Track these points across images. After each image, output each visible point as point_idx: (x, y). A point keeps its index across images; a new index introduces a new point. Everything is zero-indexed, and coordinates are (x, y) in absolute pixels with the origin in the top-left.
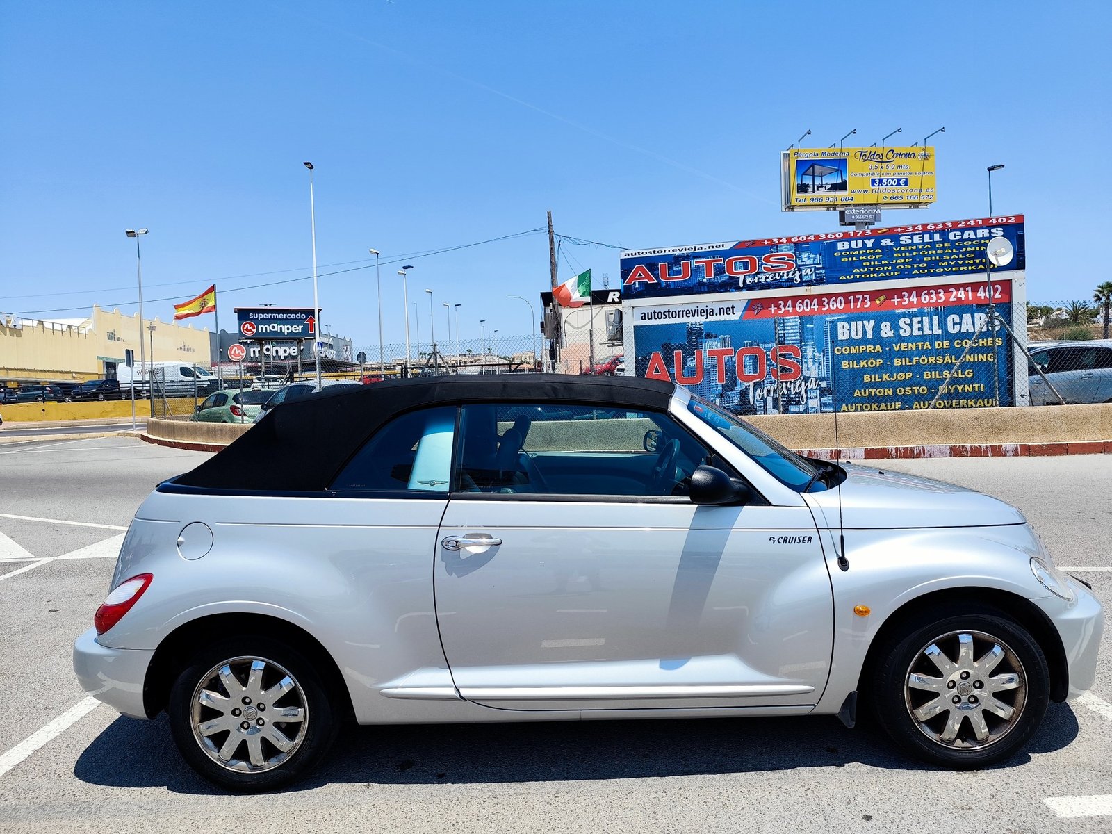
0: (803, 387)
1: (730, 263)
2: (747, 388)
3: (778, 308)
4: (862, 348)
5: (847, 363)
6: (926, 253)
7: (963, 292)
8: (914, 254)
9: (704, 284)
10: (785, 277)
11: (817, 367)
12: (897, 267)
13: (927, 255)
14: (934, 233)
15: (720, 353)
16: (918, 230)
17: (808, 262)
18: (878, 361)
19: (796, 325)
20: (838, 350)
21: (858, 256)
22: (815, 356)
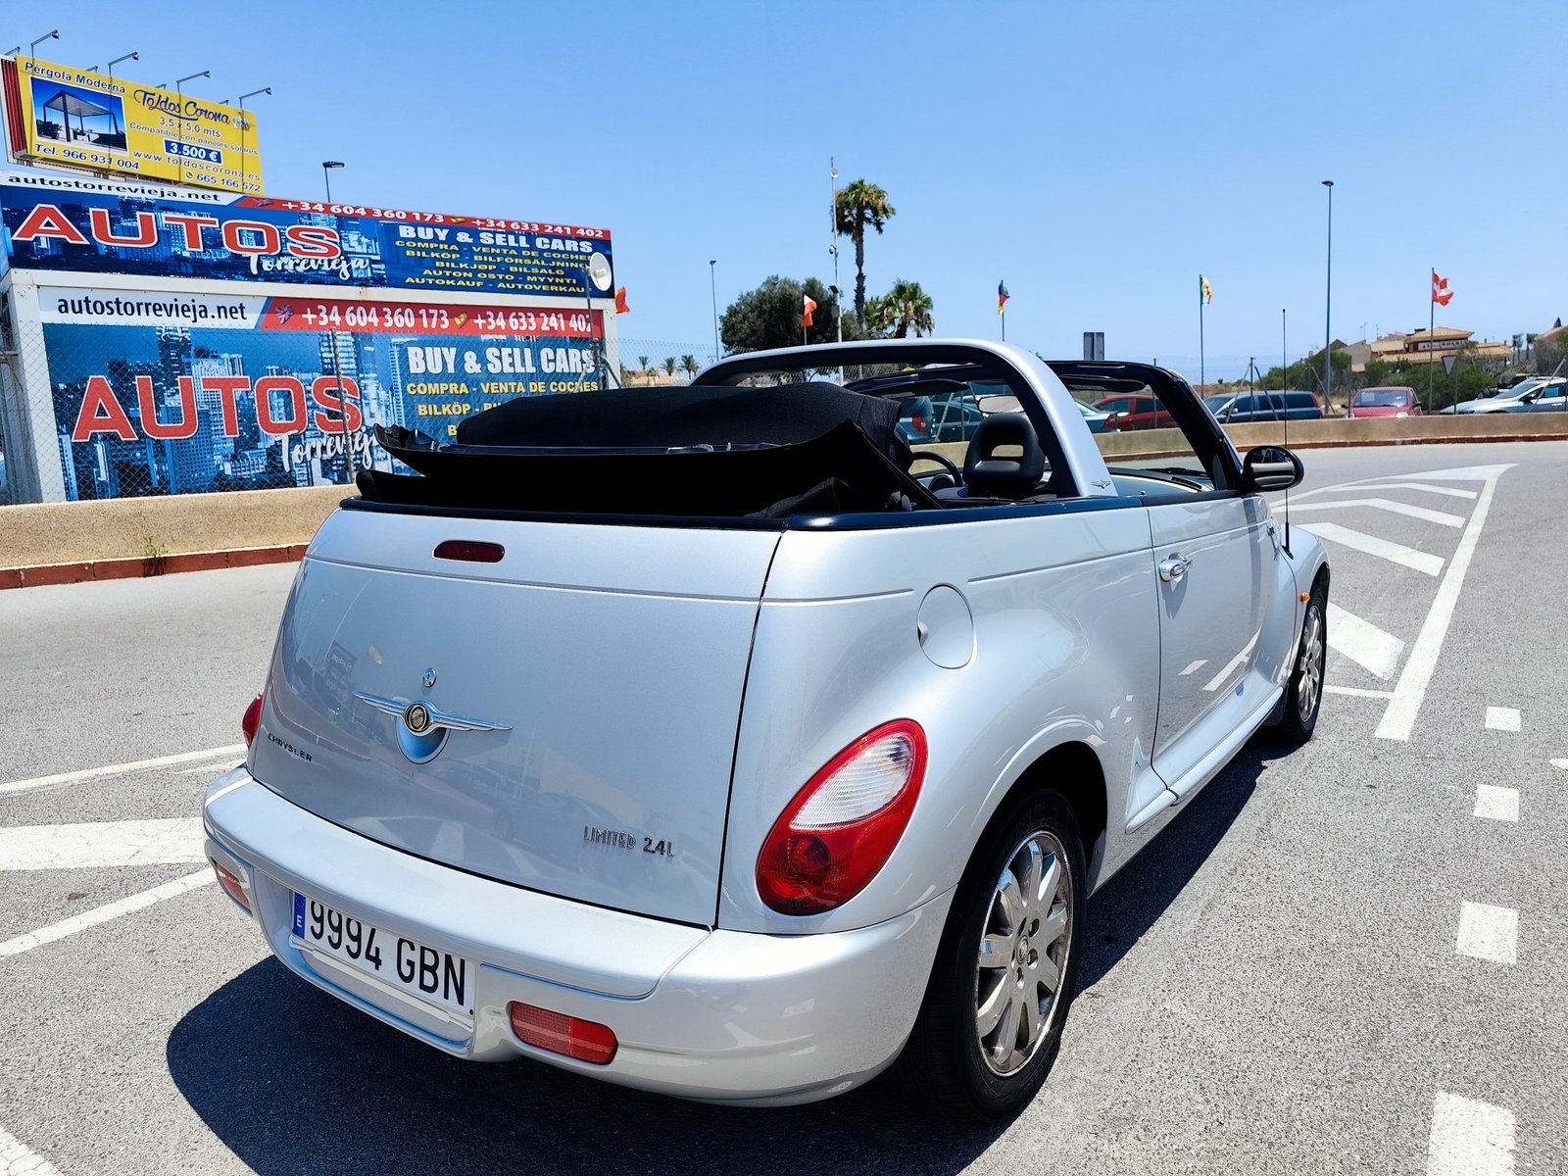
1: (230, 229)
2: (278, 445)
3: (318, 314)
4: (444, 387)
5: (425, 407)
6: (512, 261)
7: (555, 319)
8: (499, 259)
9: (186, 259)
10: (326, 267)
11: (384, 413)
12: (479, 275)
13: (513, 264)
14: (519, 235)
15: (226, 385)
16: (500, 228)
17: (359, 249)
18: (464, 405)
19: (348, 346)
20: (412, 389)
21: (428, 251)
22: (378, 394)
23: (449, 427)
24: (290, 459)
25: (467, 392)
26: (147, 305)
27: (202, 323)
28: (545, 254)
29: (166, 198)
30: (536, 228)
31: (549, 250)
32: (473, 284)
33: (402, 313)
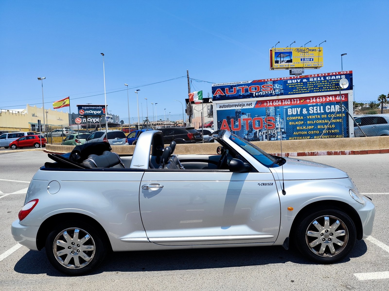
0: (276, 131)
1: (250, 88)
2: (256, 132)
3: (267, 103)
4: (296, 118)
5: (291, 123)
7: (331, 98)
8: (314, 84)
9: (241, 95)
10: (270, 93)
11: (281, 124)
12: (309, 89)
13: (319, 85)
14: (321, 77)
15: (247, 120)
16: (316, 76)
17: (277, 88)
18: (302, 122)
19: (273, 110)
20: (288, 118)
21: (295, 85)
22: (280, 120)
23: (297, 127)
24: (259, 135)
25: (303, 118)
26: (234, 105)
27: (244, 108)
28: (329, 81)
29: (239, 84)
30: (327, 74)
31: (331, 80)
32: (307, 91)
33: (287, 101)
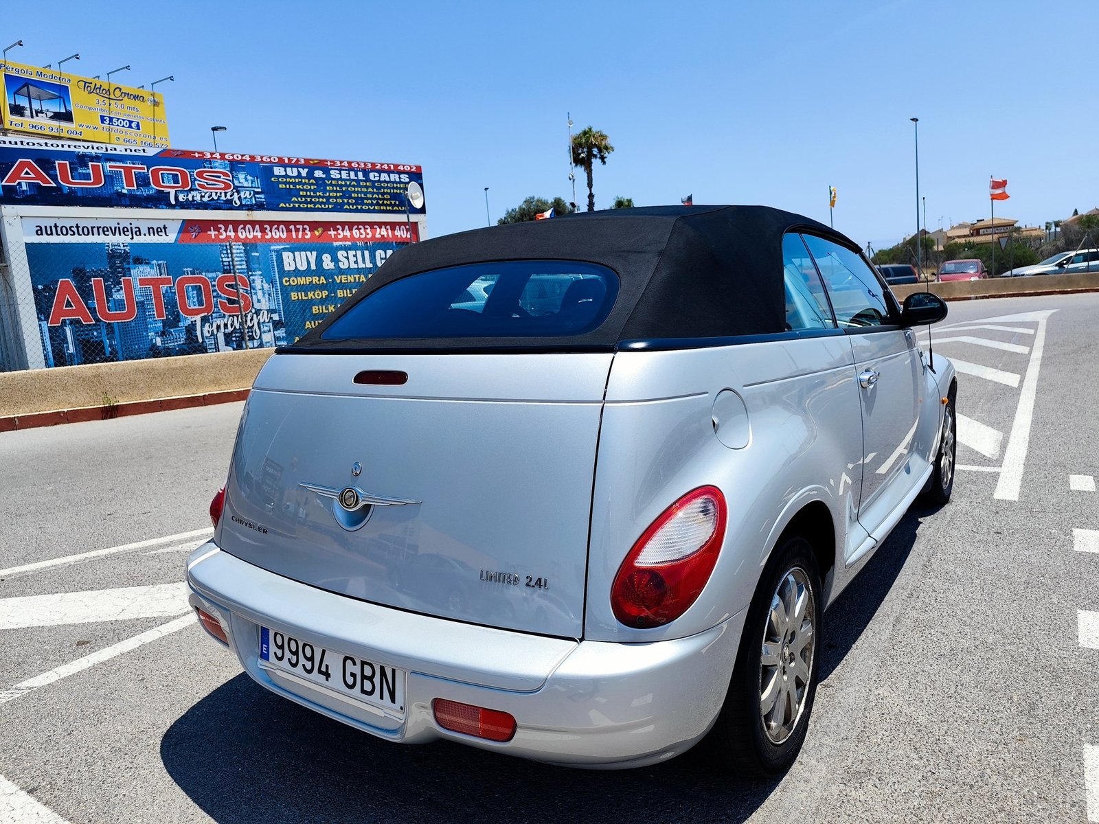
0: (255, 321)
1: (155, 173)
2: (193, 324)
3: (219, 232)
4: (308, 279)
5: (296, 294)
6: (353, 189)
7: (385, 230)
8: (344, 189)
9: (124, 195)
10: (223, 198)
11: (267, 299)
12: (331, 200)
13: (354, 192)
14: (358, 171)
15: (155, 283)
16: (344, 166)
17: (246, 184)
18: (323, 292)
19: (241, 253)
20: (286, 281)
21: (294, 184)
22: (262, 286)
23: (313, 307)
24: (202, 333)
25: (325, 282)
26: (98, 228)
27: (137, 239)
28: (376, 184)
29: (109, 152)
30: (369, 166)
31: (379, 181)
32: (327, 206)
33: (278, 229)
